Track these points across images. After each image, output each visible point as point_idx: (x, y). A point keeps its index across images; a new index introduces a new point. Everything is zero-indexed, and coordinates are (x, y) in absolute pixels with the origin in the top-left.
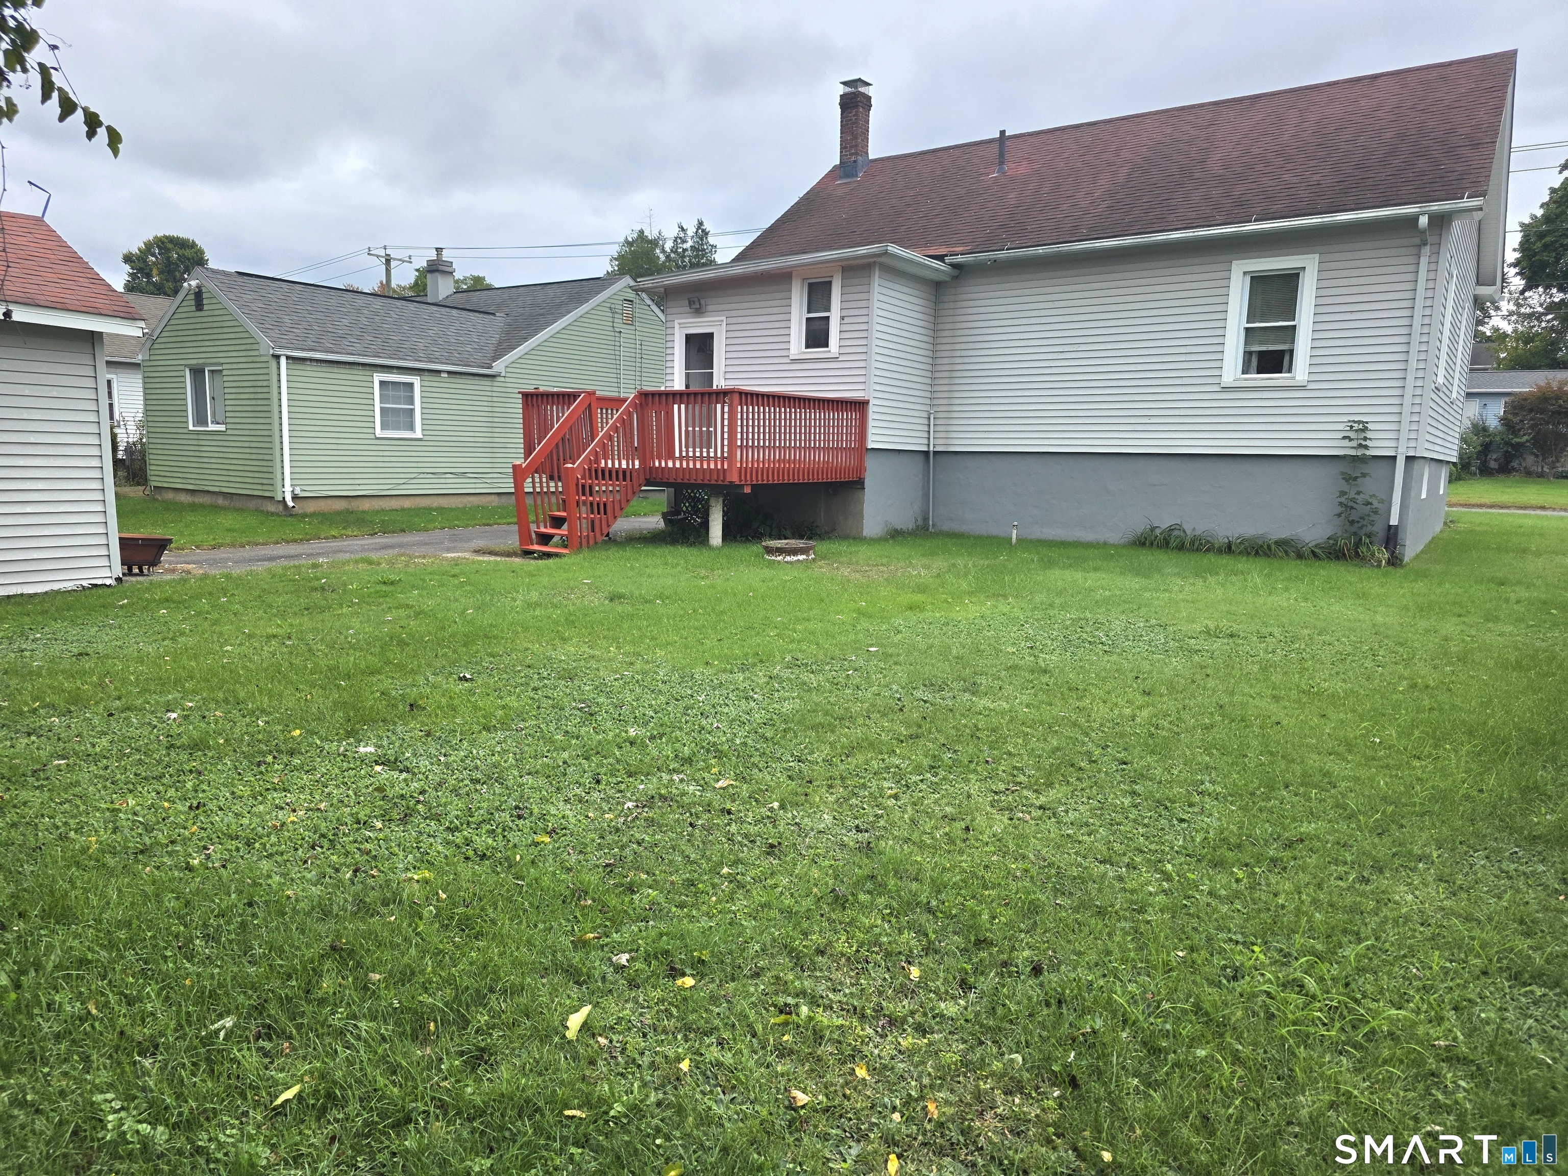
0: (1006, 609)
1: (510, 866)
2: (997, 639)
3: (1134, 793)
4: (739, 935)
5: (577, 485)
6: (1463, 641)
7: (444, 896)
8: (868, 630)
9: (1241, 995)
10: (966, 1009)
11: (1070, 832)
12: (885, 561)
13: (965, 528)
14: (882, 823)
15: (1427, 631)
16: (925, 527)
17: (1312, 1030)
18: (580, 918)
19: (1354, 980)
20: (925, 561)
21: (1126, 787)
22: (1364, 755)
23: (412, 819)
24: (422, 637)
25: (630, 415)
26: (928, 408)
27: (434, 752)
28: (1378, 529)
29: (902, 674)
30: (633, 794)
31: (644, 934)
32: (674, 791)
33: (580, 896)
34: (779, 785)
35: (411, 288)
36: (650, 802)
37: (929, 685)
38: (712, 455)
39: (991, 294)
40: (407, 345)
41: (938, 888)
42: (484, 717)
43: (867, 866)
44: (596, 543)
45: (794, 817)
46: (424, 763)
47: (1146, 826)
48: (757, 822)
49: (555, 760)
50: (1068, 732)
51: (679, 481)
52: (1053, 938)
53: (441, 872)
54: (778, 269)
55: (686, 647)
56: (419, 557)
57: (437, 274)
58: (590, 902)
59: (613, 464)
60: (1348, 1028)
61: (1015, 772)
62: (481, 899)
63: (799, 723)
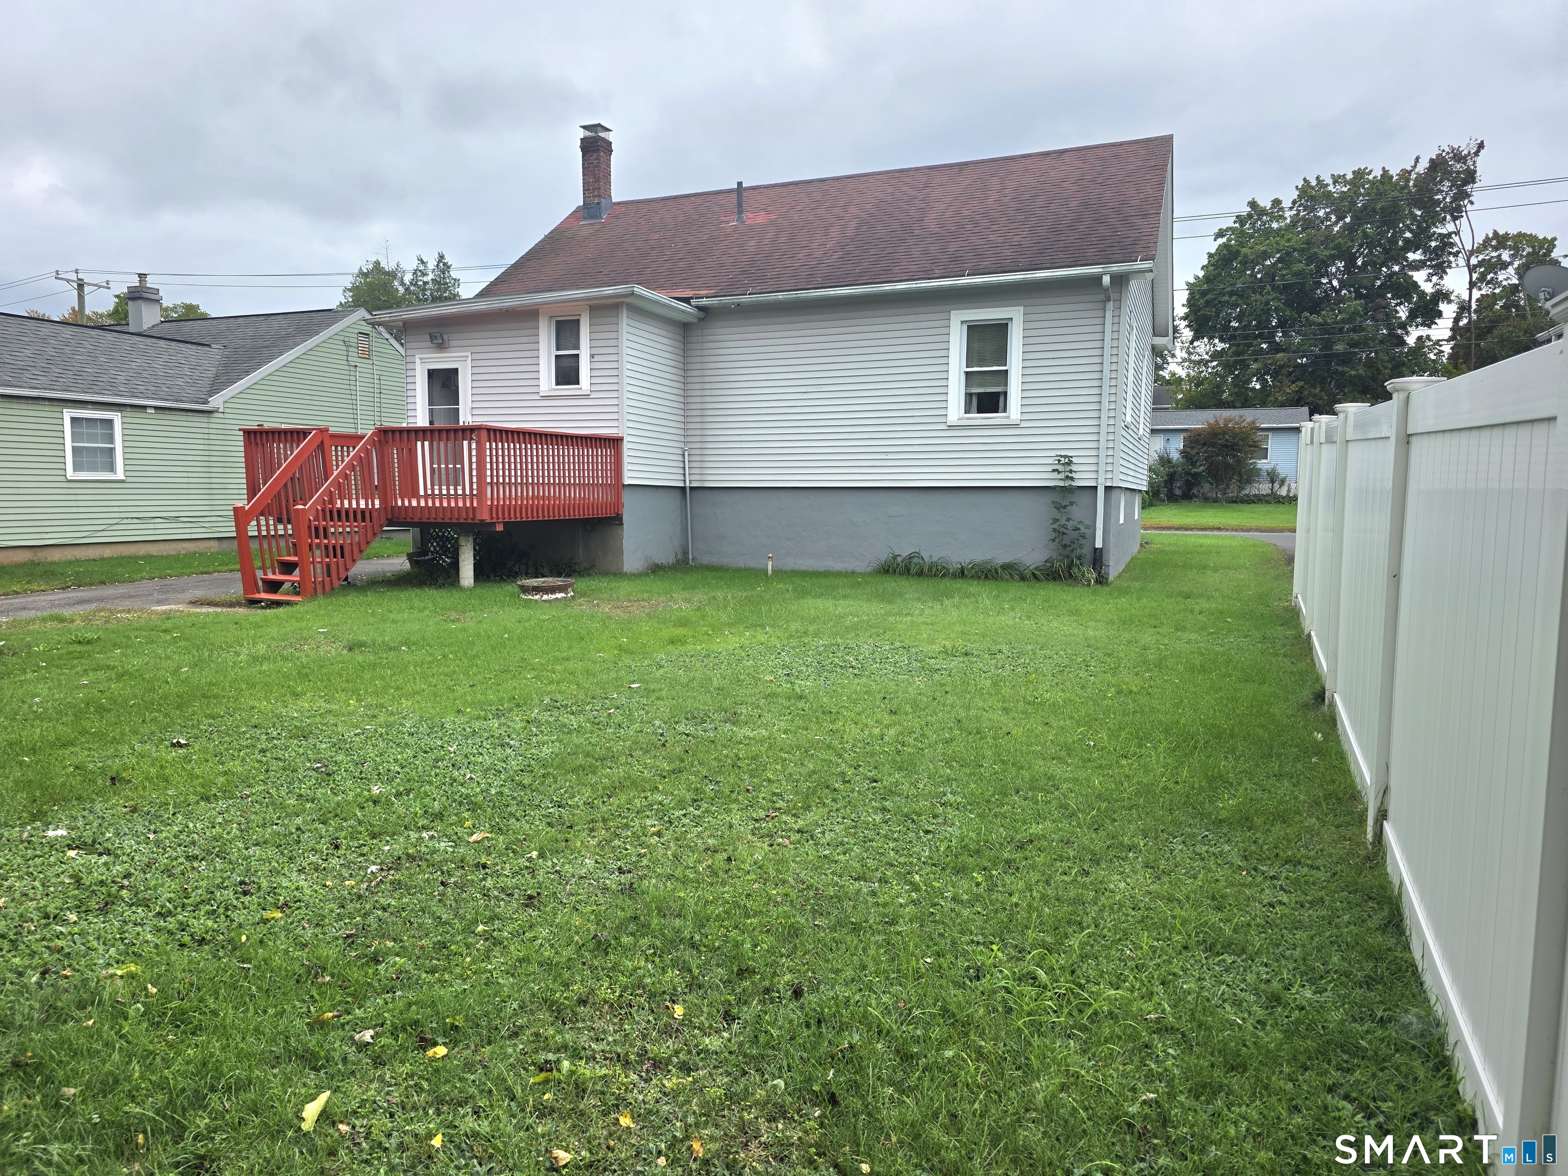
0: (762, 638)
1: (234, 949)
2: (756, 667)
3: (884, 810)
4: (495, 995)
5: (309, 527)
6: (1159, 649)
7: (155, 990)
8: (630, 667)
9: (983, 993)
10: (729, 1040)
11: (827, 852)
12: (646, 596)
13: (725, 561)
14: (645, 862)
15: (1129, 642)
16: (685, 561)
17: (1044, 1018)
18: (317, 997)
19: (1079, 966)
20: (686, 594)
21: (878, 805)
22: (1082, 758)
23: (115, 907)
24: (126, 701)
25: (368, 453)
26: (682, 445)
27: (140, 829)
28: (1086, 551)
29: (663, 707)
30: (377, 856)
31: (390, 1006)
32: (423, 849)
33: (317, 973)
34: (538, 832)
35: (110, 315)
36: (396, 863)
37: (692, 718)
38: (460, 492)
39: (736, 337)
40: (105, 378)
41: (701, 923)
42: (203, 786)
43: (630, 907)
44: (333, 589)
45: (554, 865)
46: (129, 843)
47: (896, 840)
48: (515, 874)
49: (286, 826)
50: (824, 755)
51: (425, 520)
52: (813, 959)
53: (150, 964)
54: (524, 306)
55: (435, 695)
56: (123, 611)
57: (140, 302)
58: (328, 978)
59: (350, 504)
60: (1075, 1013)
61: (775, 798)
62: (199, 989)
63: (558, 767)
